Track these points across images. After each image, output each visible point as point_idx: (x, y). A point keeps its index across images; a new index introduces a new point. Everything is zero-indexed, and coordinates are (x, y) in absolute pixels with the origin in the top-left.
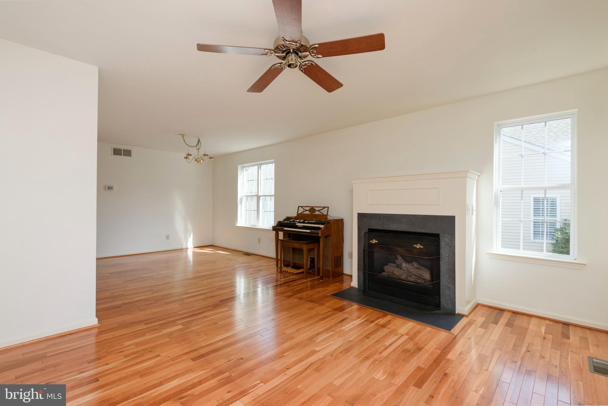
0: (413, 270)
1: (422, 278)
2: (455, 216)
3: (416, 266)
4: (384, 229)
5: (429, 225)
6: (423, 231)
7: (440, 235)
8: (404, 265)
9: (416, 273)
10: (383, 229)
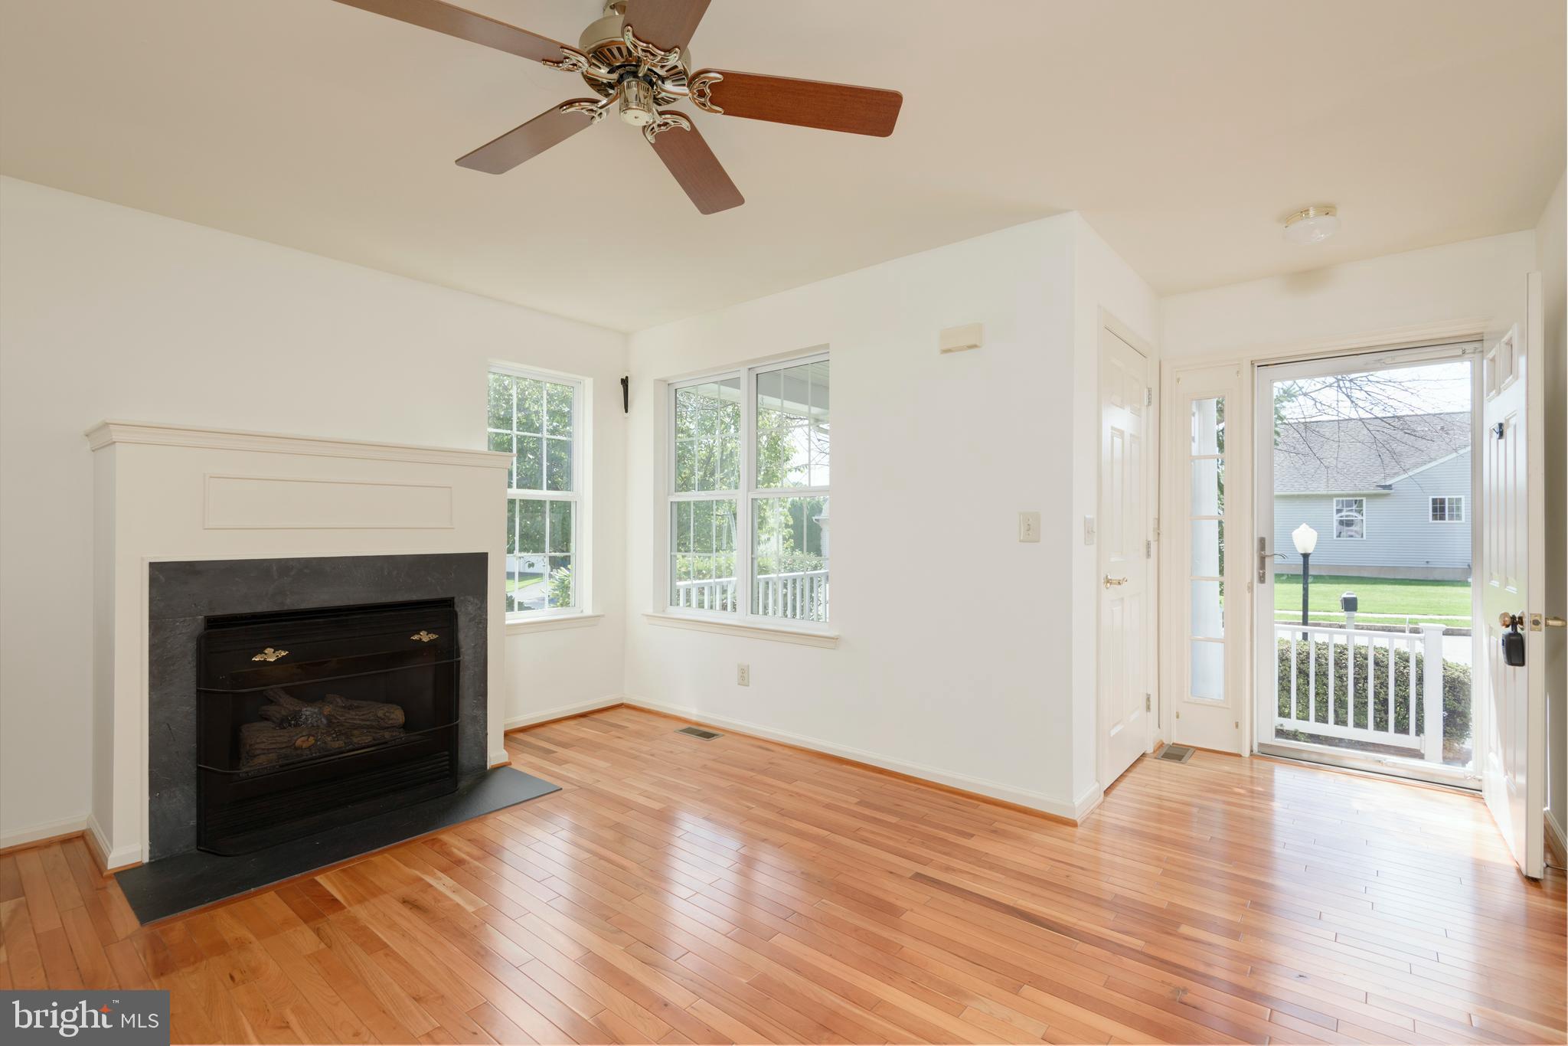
0: (347, 715)
1: (387, 725)
2: (487, 553)
3: (340, 703)
4: (286, 608)
5: (429, 579)
6: (415, 597)
7: (456, 600)
8: (307, 711)
9: (362, 720)
10: (276, 608)
